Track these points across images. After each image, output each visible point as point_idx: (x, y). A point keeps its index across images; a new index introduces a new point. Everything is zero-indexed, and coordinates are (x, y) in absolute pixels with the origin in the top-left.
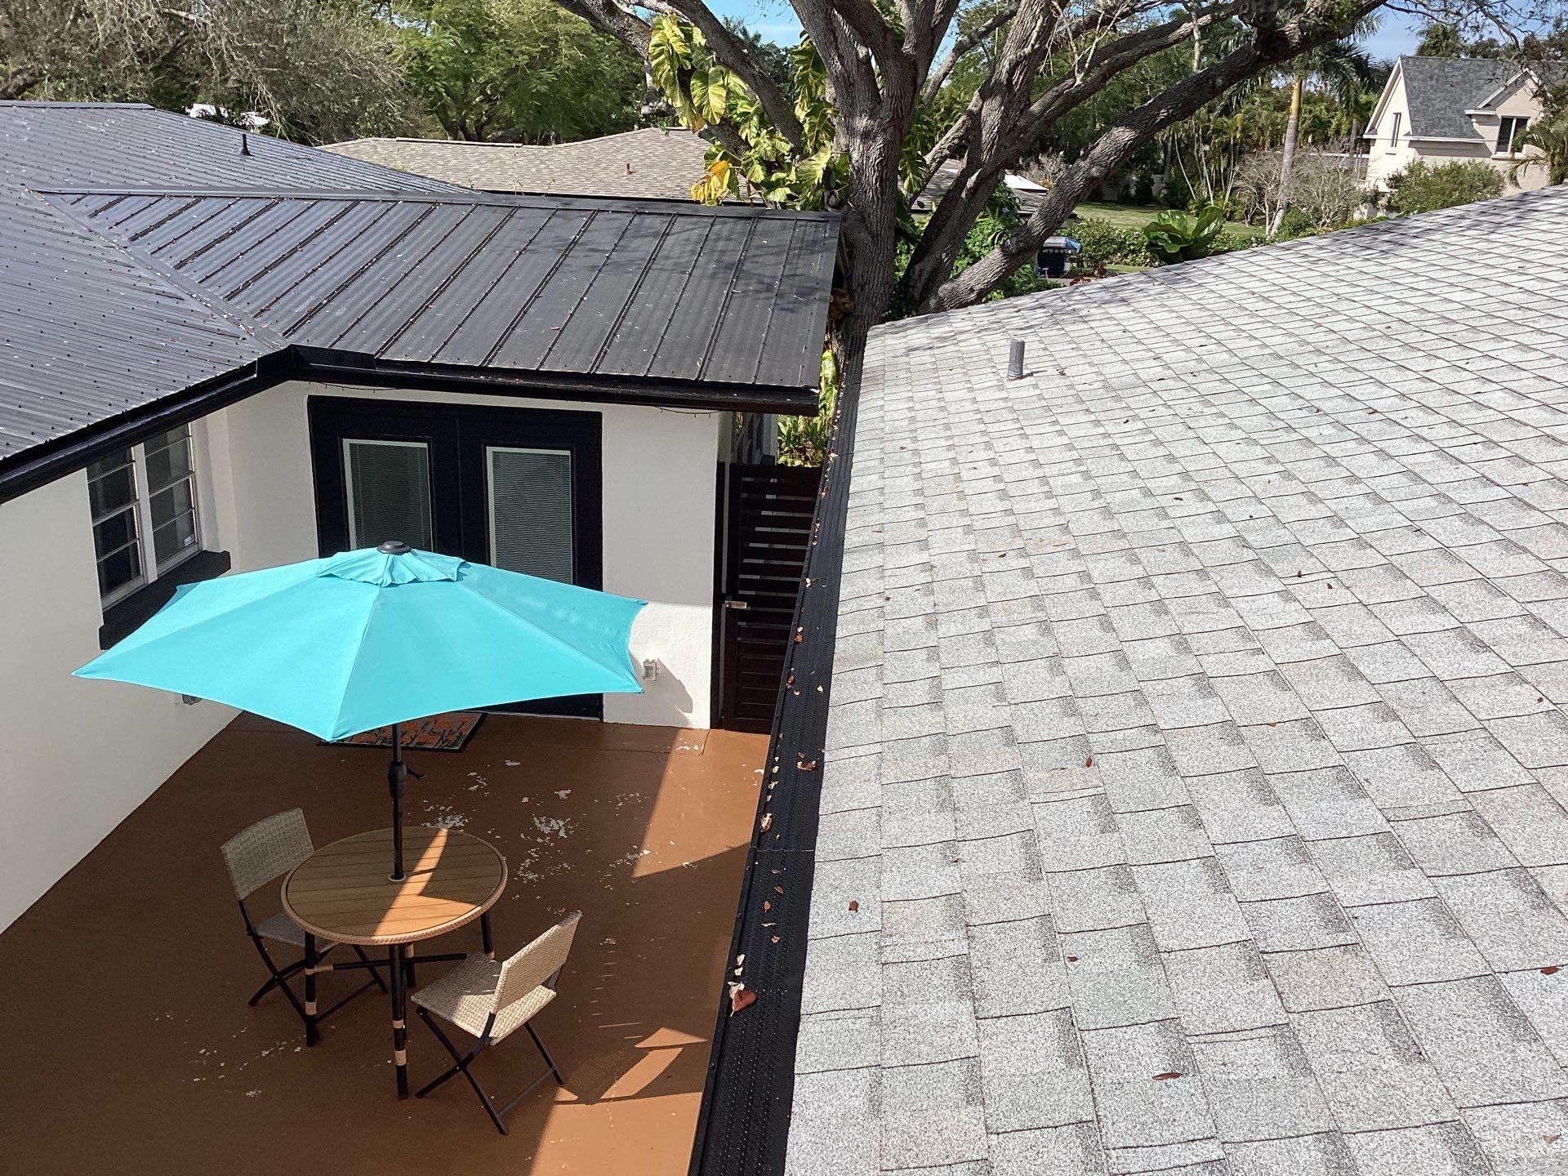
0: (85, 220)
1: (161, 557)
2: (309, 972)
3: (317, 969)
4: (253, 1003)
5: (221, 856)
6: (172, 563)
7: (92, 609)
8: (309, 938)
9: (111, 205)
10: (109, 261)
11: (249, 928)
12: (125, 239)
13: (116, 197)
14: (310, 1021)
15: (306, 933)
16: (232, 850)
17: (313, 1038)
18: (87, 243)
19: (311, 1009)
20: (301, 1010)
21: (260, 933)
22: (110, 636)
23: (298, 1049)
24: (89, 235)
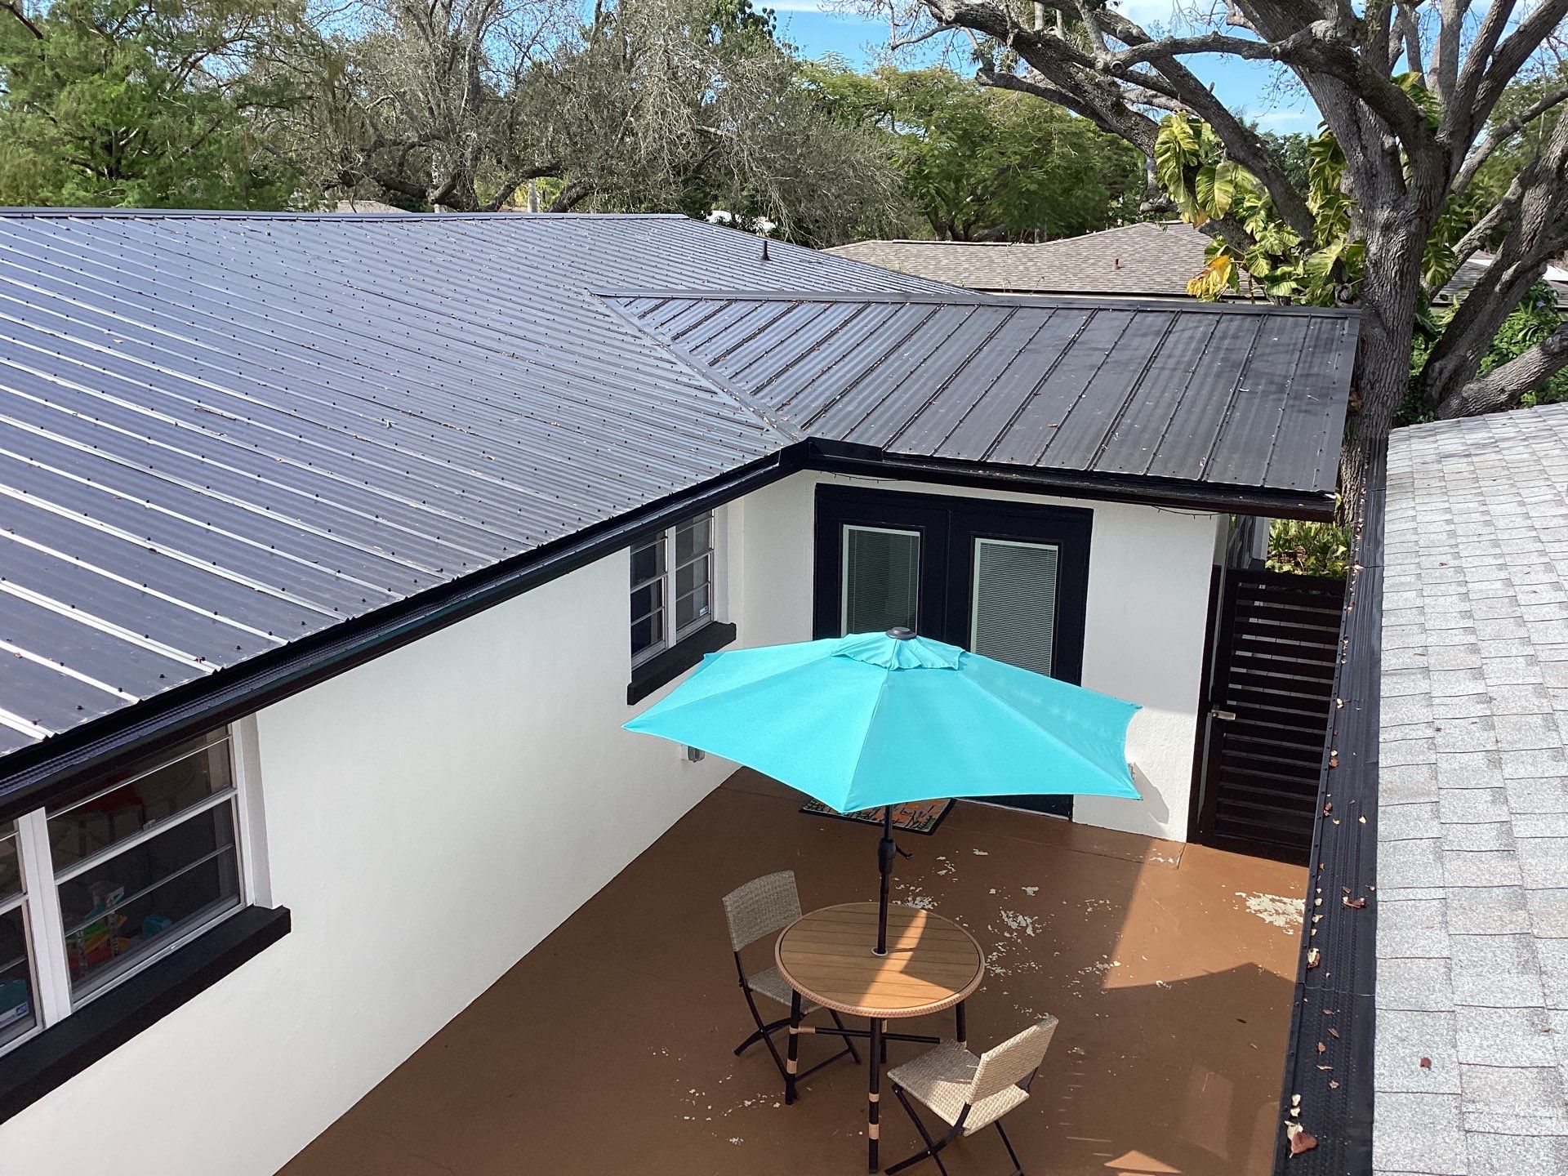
0: (635, 320)
1: (680, 626)
2: (793, 1031)
3: (800, 1030)
4: (738, 1052)
5: (722, 906)
6: (690, 630)
7: (621, 666)
8: (796, 996)
9: (657, 307)
10: (656, 358)
11: (741, 980)
12: (667, 339)
13: (662, 301)
14: (790, 1080)
15: (794, 991)
16: (729, 900)
17: (791, 1097)
18: (638, 340)
19: (791, 1067)
20: (783, 1069)
21: (750, 986)
22: (637, 692)
23: (777, 1105)
24: (639, 334)
